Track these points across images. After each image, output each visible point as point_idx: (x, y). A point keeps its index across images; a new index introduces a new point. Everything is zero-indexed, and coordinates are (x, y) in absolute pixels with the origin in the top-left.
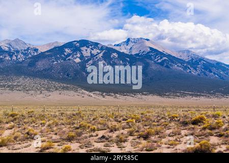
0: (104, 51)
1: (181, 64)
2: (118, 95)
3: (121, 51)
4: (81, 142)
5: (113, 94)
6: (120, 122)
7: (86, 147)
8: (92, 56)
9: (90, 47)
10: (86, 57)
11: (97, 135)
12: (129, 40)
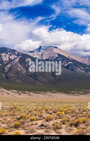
0: (20, 57)
1: (83, 67)
2: (32, 93)
3: (34, 57)
4: (25, 129)
5: (27, 92)
6: (51, 114)
7: (31, 132)
8: (10, 60)
9: (9, 53)
10: (5, 61)
11: (37, 124)
12: (40, 47)
